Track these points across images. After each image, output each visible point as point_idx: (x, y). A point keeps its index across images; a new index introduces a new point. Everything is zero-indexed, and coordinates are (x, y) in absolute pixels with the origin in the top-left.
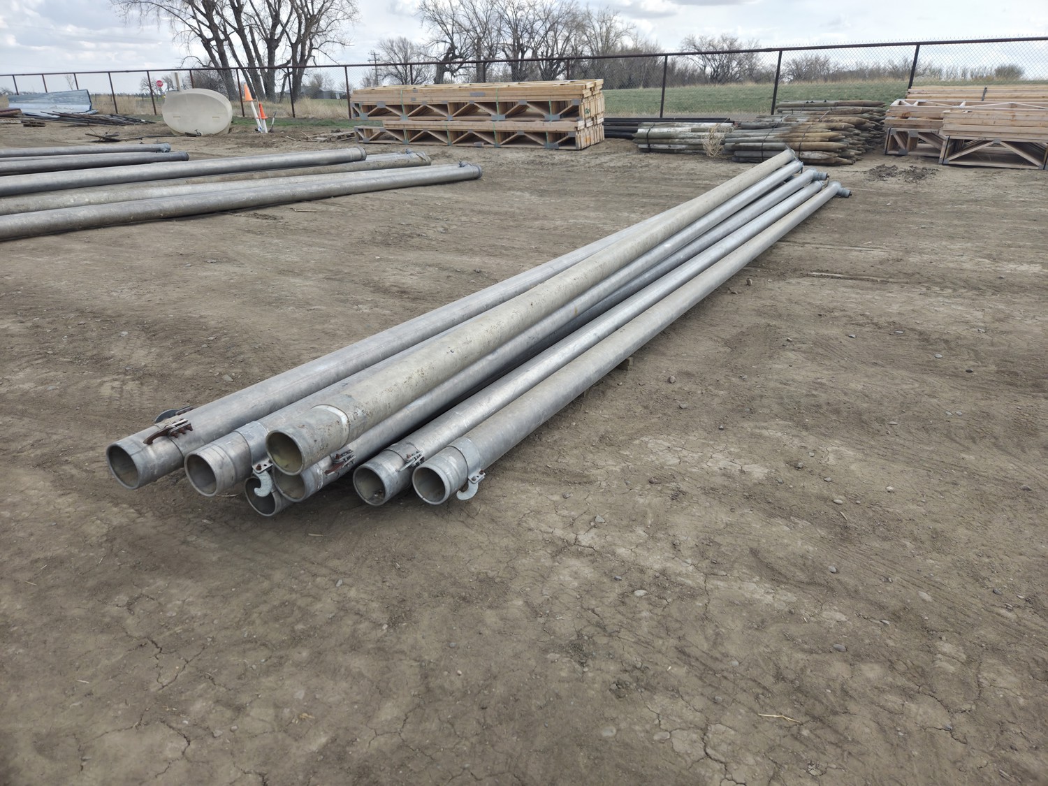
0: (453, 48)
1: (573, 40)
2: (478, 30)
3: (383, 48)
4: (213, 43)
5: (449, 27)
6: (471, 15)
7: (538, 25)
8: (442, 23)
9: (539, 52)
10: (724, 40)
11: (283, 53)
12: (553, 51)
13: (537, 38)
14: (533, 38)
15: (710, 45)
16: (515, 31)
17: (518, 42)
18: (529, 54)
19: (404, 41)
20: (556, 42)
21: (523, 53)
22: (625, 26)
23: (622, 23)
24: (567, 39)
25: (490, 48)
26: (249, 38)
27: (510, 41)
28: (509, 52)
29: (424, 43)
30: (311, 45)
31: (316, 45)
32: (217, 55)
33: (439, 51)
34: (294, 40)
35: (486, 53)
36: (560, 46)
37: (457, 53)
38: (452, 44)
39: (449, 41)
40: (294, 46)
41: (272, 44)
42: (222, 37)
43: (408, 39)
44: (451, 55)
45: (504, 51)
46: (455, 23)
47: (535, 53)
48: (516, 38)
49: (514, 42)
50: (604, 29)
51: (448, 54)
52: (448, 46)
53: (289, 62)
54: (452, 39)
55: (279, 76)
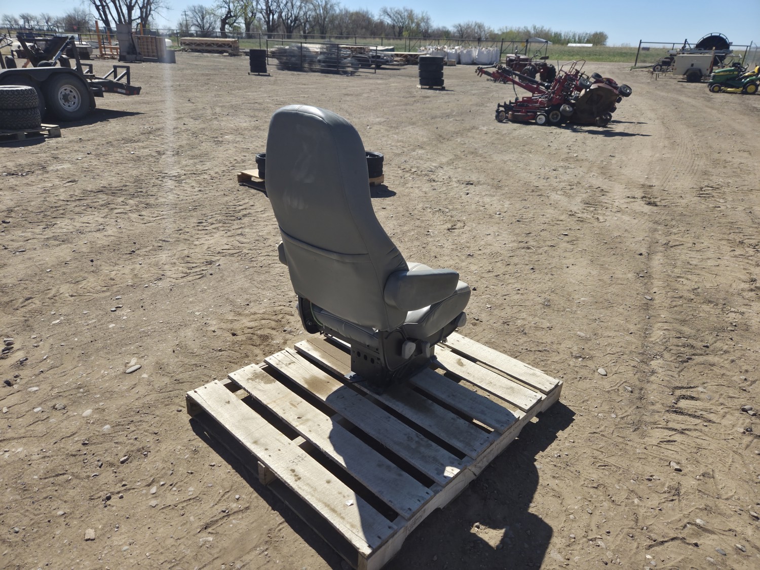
0: (229, 12)
1: (303, 8)
2: (245, 1)
4: (100, 7)
9: (283, 14)
10: (406, 11)
11: (136, 13)
12: (291, 14)
13: (281, 6)
14: (279, 7)
15: (396, 12)
17: (270, 9)
18: (277, 15)
19: (201, 7)
20: (293, 9)
21: (273, 15)
24: (300, 8)
25: (252, 13)
26: (118, 5)
27: (264, 7)
28: (264, 15)
29: (213, 7)
30: (151, 8)
31: (153, 8)
32: (102, 13)
33: (223, 11)
34: (141, 6)
36: (295, 11)
37: (232, 14)
38: (229, 9)
39: (227, 7)
40: (141, 9)
41: (130, 8)
42: (104, 4)
43: (204, 6)
44: (229, 15)
45: (261, 13)
47: (280, 16)
48: (268, 7)
49: (267, 9)
51: (227, 15)
52: (227, 10)
53: (139, 17)
54: (229, 6)
55: (134, 25)
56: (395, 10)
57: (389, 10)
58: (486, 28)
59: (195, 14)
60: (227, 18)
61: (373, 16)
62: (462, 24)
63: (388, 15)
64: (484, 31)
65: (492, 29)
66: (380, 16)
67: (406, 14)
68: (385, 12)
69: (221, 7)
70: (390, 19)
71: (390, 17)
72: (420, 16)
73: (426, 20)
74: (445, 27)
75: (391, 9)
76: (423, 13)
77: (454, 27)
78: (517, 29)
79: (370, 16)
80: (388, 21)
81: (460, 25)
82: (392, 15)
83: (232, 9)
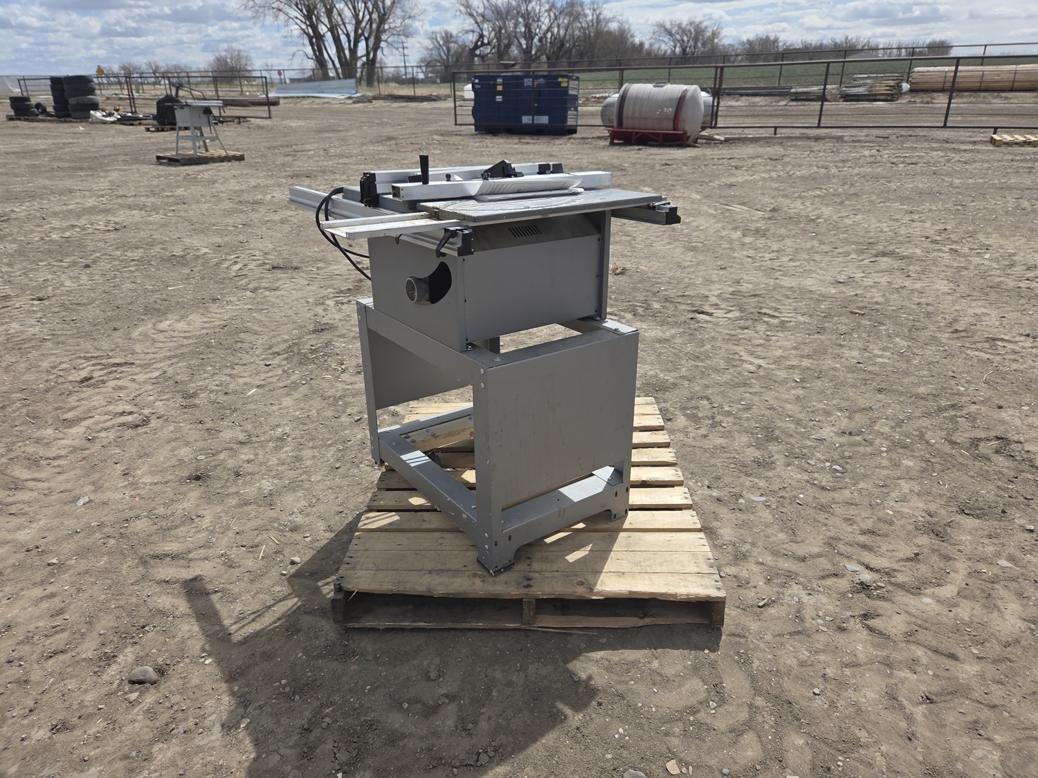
56: (677, 23)
59: (436, 43)
60: (476, 47)
63: (667, 31)
66: (653, 33)
67: (693, 28)
68: (662, 27)
71: (670, 36)
72: (709, 30)
75: (671, 23)
76: (714, 26)
82: (673, 33)
83: (486, 33)
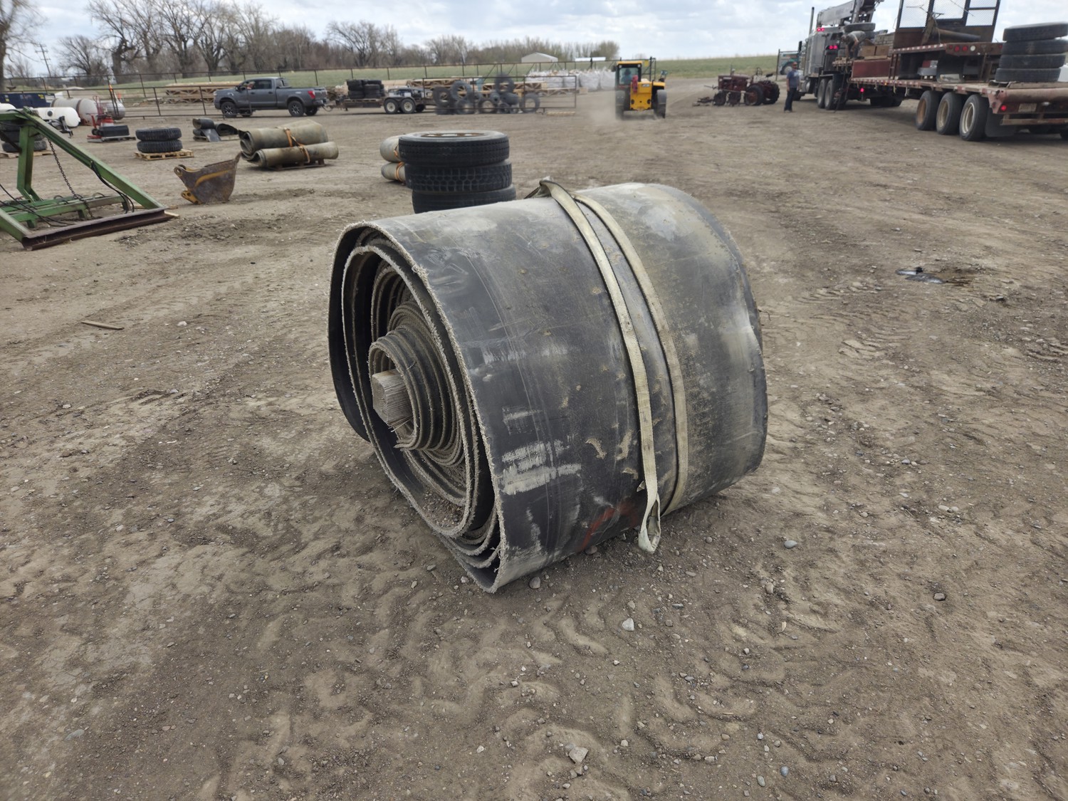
0: (123, 41)
1: (227, 29)
2: (143, 26)
3: (63, 44)
5: (118, 25)
6: (135, 14)
7: (194, 19)
8: (109, 21)
9: (199, 41)
10: (364, 25)
12: (211, 39)
13: (196, 30)
14: (192, 30)
15: (352, 29)
16: (174, 25)
17: (179, 34)
18: (190, 42)
19: (82, 38)
20: (213, 33)
21: (185, 42)
22: (271, 18)
23: (267, 14)
24: (222, 30)
25: (156, 39)
27: (171, 32)
28: (173, 43)
33: (112, 43)
35: (152, 43)
36: (217, 33)
37: (129, 45)
38: (123, 38)
39: (119, 35)
43: (83, 36)
44: (123, 47)
45: (168, 41)
46: (122, 20)
47: (195, 42)
48: (177, 30)
49: (175, 33)
50: (253, 19)
51: (120, 46)
52: (118, 40)
54: (122, 34)
56: (350, 24)
57: (340, 26)
58: (467, 44)
59: (72, 49)
60: (120, 51)
61: (314, 37)
62: (436, 39)
63: (340, 32)
64: (465, 47)
65: (474, 44)
66: (329, 34)
67: (366, 30)
68: (335, 28)
69: (108, 37)
70: (344, 38)
71: (345, 36)
72: (383, 32)
73: (390, 37)
74: (416, 46)
75: (343, 24)
76: (387, 28)
77: (426, 44)
78: (504, 43)
79: (309, 35)
80: (343, 42)
81: (433, 41)
82: (347, 34)
83: (127, 37)
